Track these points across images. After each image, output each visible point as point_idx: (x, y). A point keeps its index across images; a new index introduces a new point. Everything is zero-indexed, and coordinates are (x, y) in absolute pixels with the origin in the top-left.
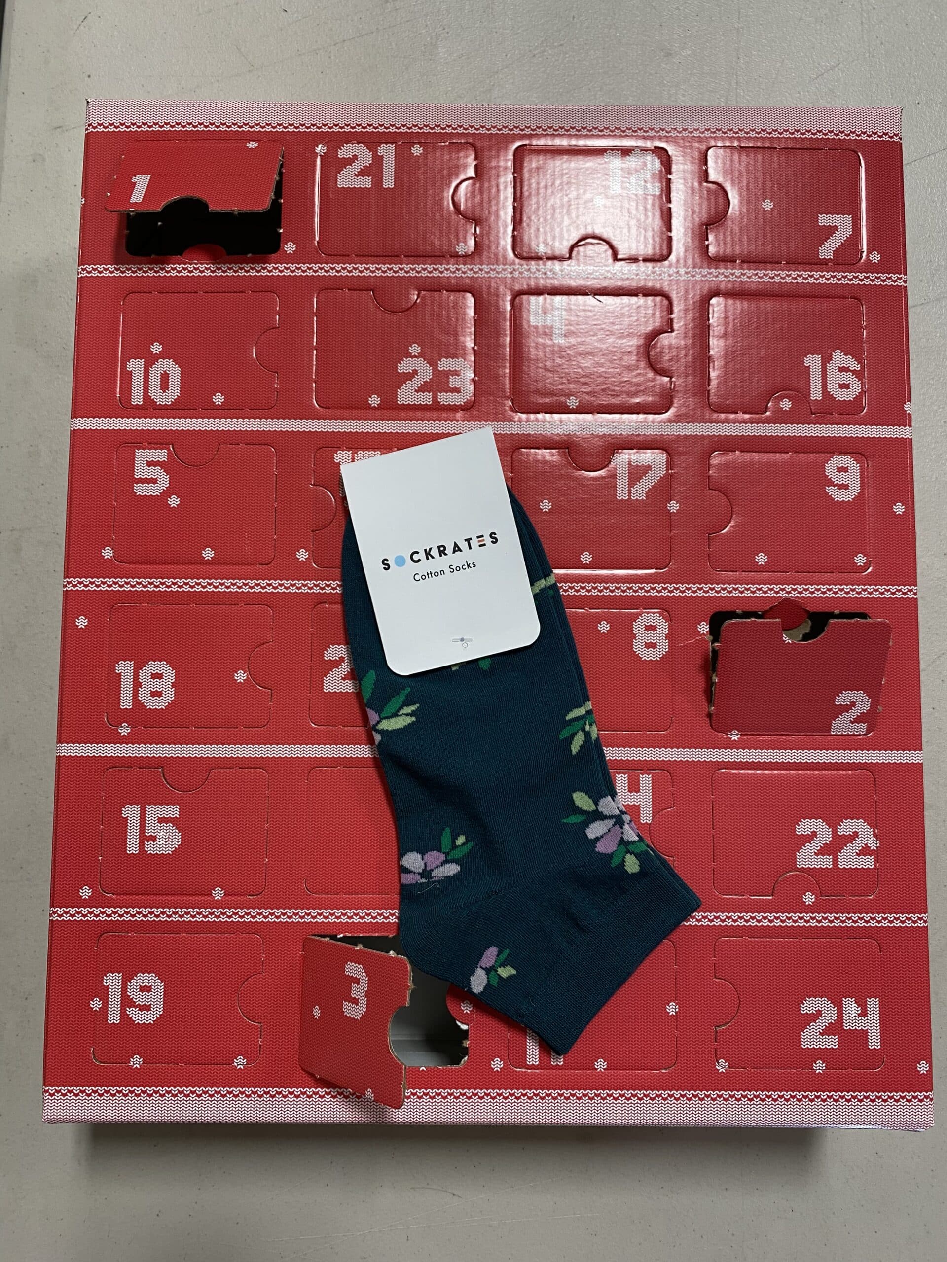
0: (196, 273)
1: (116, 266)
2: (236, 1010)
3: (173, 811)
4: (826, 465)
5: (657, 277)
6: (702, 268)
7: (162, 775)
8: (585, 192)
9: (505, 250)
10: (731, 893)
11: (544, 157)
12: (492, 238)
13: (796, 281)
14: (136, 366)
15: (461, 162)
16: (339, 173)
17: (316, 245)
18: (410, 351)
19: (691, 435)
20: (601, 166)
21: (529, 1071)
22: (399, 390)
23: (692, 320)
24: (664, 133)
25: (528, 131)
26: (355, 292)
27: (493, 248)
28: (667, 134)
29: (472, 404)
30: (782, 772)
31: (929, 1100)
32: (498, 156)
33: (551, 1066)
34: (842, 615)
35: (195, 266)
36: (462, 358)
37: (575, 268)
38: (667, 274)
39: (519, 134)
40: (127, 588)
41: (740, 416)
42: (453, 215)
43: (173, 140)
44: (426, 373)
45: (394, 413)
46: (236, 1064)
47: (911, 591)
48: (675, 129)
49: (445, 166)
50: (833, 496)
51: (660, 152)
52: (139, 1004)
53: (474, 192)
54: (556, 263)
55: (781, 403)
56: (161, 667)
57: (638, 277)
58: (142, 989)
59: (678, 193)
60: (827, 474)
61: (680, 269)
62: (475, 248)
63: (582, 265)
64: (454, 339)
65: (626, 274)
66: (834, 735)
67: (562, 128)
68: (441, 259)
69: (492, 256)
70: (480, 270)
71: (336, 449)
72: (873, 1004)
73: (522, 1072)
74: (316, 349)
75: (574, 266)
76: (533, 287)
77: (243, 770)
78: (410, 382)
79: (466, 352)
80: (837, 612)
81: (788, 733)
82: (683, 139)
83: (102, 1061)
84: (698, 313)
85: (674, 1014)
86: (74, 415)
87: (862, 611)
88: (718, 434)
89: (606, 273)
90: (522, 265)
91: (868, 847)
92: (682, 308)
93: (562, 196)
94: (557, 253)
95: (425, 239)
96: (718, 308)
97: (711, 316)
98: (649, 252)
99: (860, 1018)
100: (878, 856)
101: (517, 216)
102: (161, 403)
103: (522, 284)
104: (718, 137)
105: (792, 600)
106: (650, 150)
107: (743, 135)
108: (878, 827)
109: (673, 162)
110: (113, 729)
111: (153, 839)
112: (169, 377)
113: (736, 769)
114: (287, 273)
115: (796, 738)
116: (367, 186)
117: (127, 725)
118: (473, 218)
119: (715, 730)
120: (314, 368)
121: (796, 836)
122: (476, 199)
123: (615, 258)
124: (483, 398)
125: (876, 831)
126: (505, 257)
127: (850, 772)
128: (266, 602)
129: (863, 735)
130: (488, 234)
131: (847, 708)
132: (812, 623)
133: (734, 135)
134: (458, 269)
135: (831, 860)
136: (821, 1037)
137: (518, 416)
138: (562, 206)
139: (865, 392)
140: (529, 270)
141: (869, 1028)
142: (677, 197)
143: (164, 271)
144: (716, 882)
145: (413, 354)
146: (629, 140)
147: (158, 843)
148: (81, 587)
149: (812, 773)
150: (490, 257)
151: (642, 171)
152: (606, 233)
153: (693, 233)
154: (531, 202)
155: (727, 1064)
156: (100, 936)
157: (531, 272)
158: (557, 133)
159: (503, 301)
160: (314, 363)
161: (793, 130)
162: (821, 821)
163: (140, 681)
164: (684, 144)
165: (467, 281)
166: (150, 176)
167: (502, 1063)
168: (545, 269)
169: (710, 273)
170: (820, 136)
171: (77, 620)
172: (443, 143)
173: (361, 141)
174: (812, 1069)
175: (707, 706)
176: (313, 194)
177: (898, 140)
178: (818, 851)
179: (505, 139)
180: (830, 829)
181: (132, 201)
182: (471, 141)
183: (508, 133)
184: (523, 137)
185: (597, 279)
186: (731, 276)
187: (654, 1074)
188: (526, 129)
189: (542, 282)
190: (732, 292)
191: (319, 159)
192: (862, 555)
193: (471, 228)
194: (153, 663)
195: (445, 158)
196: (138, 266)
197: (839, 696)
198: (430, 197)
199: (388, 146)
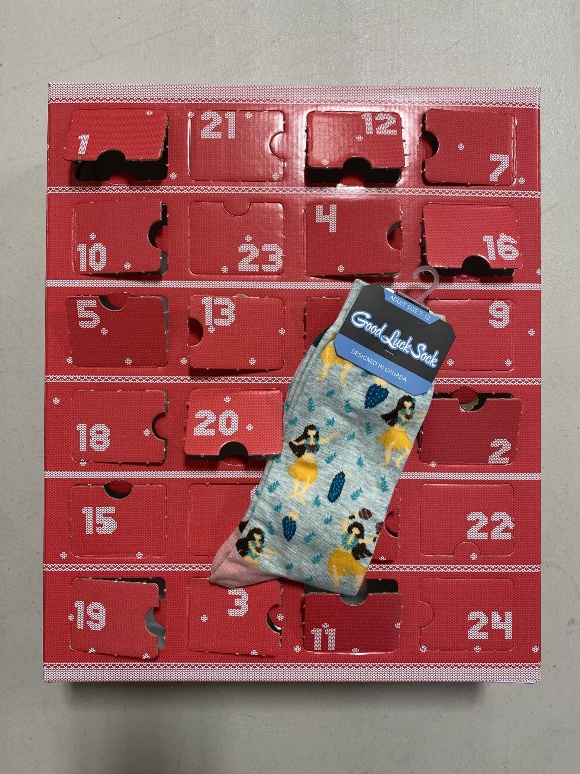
0: (117, 192)
3: (112, 510)
4: (490, 307)
5: (392, 194)
6: (419, 188)
9: (302, 177)
10: (430, 554)
14: (82, 248)
15: (275, 122)
16: (202, 130)
17: (189, 174)
18: (246, 239)
21: (316, 653)
22: (239, 263)
24: (397, 104)
25: (315, 103)
26: (213, 203)
27: (295, 176)
28: (399, 105)
29: (282, 271)
30: (460, 485)
31: (538, 667)
32: (298, 118)
34: (497, 396)
35: (117, 187)
36: (276, 243)
38: (398, 192)
39: (310, 104)
40: (82, 381)
42: (271, 155)
43: (102, 109)
44: (255, 253)
45: (237, 276)
47: (537, 381)
48: (404, 101)
49: (266, 125)
50: (493, 325)
52: (93, 619)
53: (283, 140)
56: (102, 427)
57: (381, 194)
58: (94, 611)
60: (490, 312)
61: (406, 189)
62: (284, 176)
64: (271, 232)
65: (374, 192)
66: (490, 464)
67: (336, 101)
68: (264, 183)
69: (294, 181)
70: (287, 189)
71: (202, 297)
72: (509, 615)
73: (312, 653)
74: (190, 238)
75: (343, 187)
76: (318, 199)
77: (152, 485)
78: (246, 258)
79: (279, 240)
80: (493, 393)
81: (464, 463)
82: (409, 108)
83: (76, 648)
86: (48, 278)
87: (508, 393)
89: (362, 191)
91: (508, 527)
92: (407, 212)
95: (254, 170)
99: (501, 623)
100: (514, 533)
102: (96, 270)
103: (312, 198)
105: (468, 387)
107: (445, 105)
108: (514, 516)
109: (403, 122)
110: (77, 463)
111: (101, 525)
112: (100, 254)
113: (434, 484)
114: (172, 191)
115: (469, 466)
116: (219, 138)
117: (84, 460)
118: (283, 157)
119: (422, 462)
120: (189, 250)
121: (467, 521)
122: (284, 146)
124: (289, 268)
125: (513, 519)
126: (301, 182)
127: (499, 485)
128: (163, 389)
129: (507, 464)
130: (292, 167)
131: (497, 449)
132: (479, 399)
133: (439, 105)
134: (274, 189)
135: (487, 535)
136: (479, 633)
137: (309, 279)
139: (521, 256)
140: (316, 189)
141: (506, 628)
143: (98, 190)
144: (421, 547)
145: (247, 241)
146: (376, 108)
147: (104, 528)
148: (55, 381)
149: (477, 485)
150: (292, 182)
153: (414, 166)
155: (426, 648)
156: (73, 580)
157: (317, 191)
158: (333, 104)
159: (300, 208)
160: (189, 247)
161: (475, 102)
162: (482, 513)
163: (90, 435)
164: (409, 110)
165: (279, 196)
166: (89, 135)
167: (300, 648)
168: (325, 189)
169: (424, 191)
170: (491, 105)
171: (53, 400)
172: (265, 110)
173: (215, 109)
174: (474, 650)
175: (418, 447)
176: (187, 143)
177: (538, 108)
178: (479, 530)
179: (302, 108)
180: (487, 518)
181: (79, 154)
182: (281, 108)
183: (303, 104)
184: (312, 106)
185: (356, 195)
186: (436, 193)
187: (385, 654)
188: (314, 102)
189: (323, 197)
190: (437, 203)
191: (189, 121)
192: (509, 360)
193: (281, 164)
194: (97, 425)
195: (266, 120)
196: (83, 187)
197: (493, 442)
198: (257, 144)
199: (231, 112)
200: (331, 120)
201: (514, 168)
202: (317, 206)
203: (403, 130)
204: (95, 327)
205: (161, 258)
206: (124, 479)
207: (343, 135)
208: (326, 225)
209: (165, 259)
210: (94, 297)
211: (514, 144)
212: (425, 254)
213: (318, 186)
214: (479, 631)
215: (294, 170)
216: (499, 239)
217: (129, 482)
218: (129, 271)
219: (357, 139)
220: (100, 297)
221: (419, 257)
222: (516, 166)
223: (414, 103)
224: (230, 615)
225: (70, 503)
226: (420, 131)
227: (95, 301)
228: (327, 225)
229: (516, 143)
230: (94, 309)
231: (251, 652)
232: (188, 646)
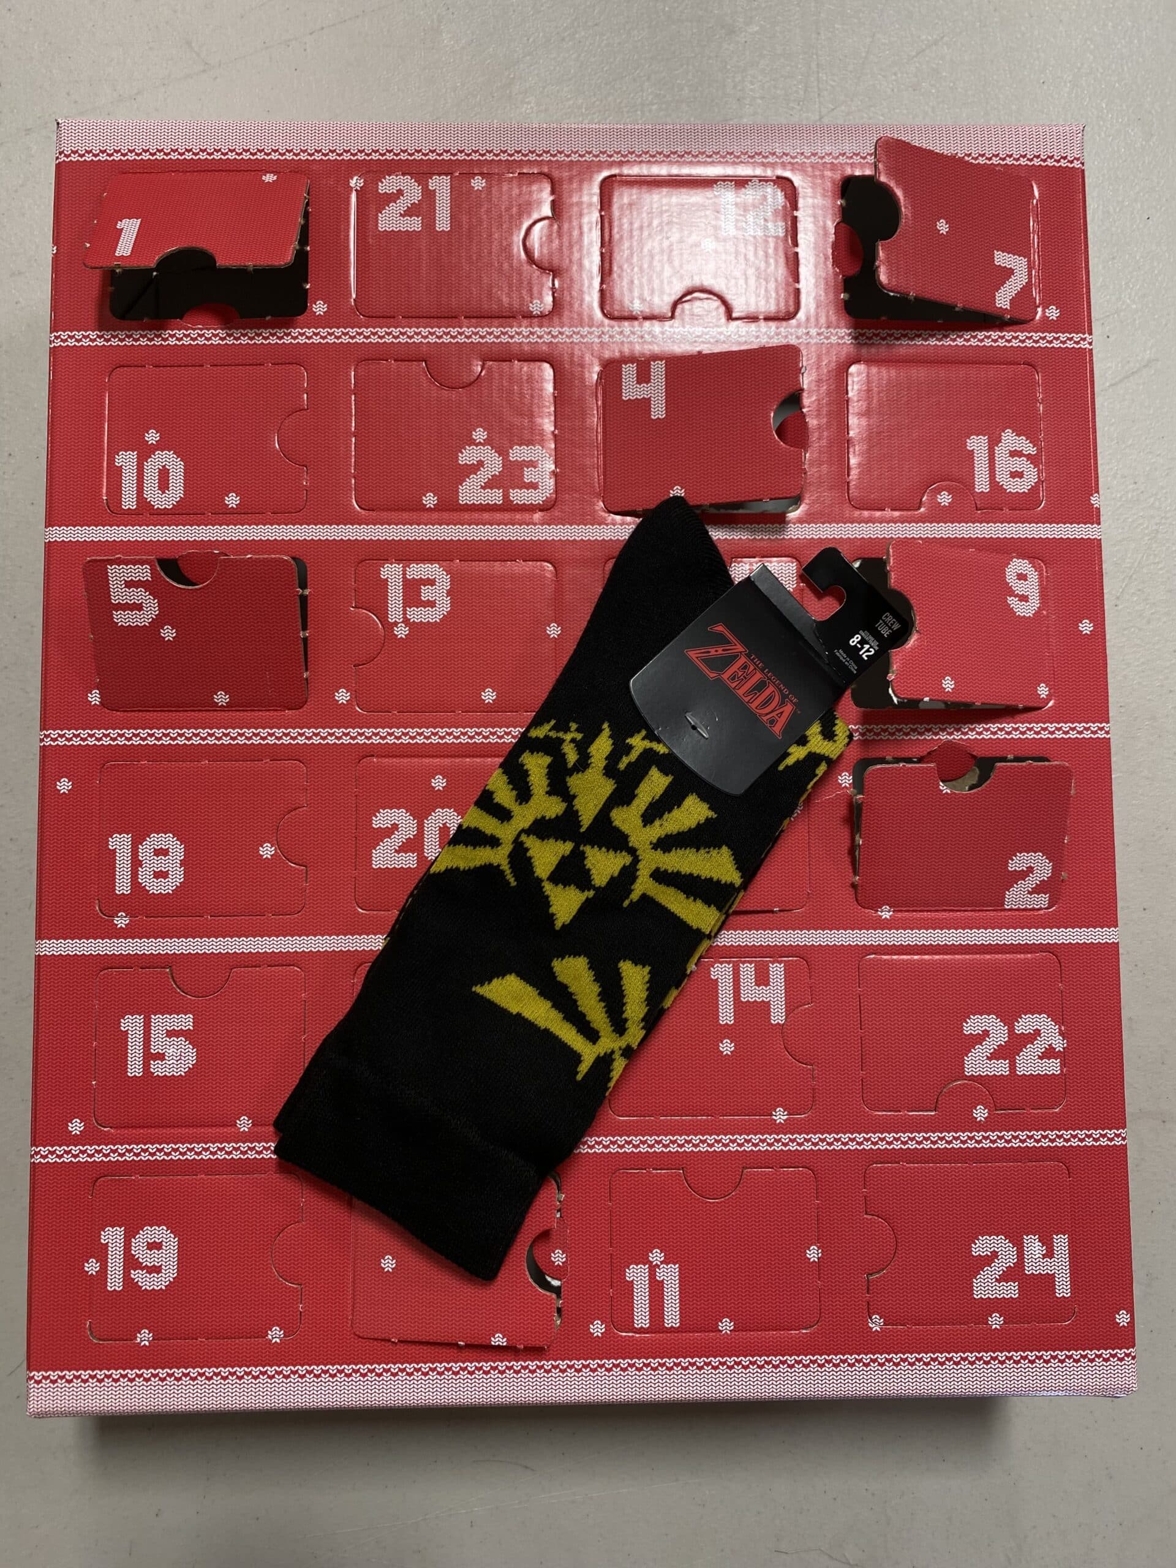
0: (201, 341)
2: (269, 1269)
3: (186, 1021)
4: (1006, 570)
5: (783, 341)
6: (839, 328)
7: (170, 976)
8: (690, 234)
9: (591, 308)
10: (884, 1109)
11: (639, 191)
12: (574, 294)
13: (955, 343)
14: (126, 460)
15: (535, 196)
16: (381, 213)
17: (353, 304)
18: (474, 437)
19: (827, 538)
20: (710, 201)
21: (637, 1335)
22: (460, 487)
23: (827, 394)
24: (788, 160)
25: (617, 158)
26: (403, 363)
27: (576, 305)
28: (792, 161)
29: (552, 503)
30: (945, 957)
31: (1130, 1358)
32: (581, 190)
33: (665, 1329)
35: (199, 332)
36: (540, 445)
37: (679, 330)
38: (794, 336)
39: (606, 161)
40: (121, 741)
41: (888, 513)
42: (525, 265)
43: (168, 172)
44: (494, 465)
45: (455, 515)
46: (270, 1337)
47: (1102, 729)
48: (802, 154)
49: (514, 202)
50: (1015, 609)
51: (785, 184)
52: (146, 1265)
53: (551, 235)
54: (656, 323)
55: (939, 496)
56: (166, 840)
58: (150, 1246)
59: (806, 234)
60: (1007, 580)
61: (811, 330)
62: (554, 306)
63: (688, 326)
64: (529, 422)
65: (743, 336)
66: (1009, 910)
67: (660, 153)
68: (511, 320)
69: (576, 317)
70: (560, 333)
71: (382, 562)
72: (1061, 1242)
73: (628, 1336)
74: (355, 436)
75: (678, 327)
76: (626, 354)
77: (273, 969)
78: (475, 476)
79: (544, 437)
80: (1008, 755)
81: (952, 908)
82: (812, 167)
83: (101, 1338)
84: (834, 386)
85: (816, 1260)
86: (49, 523)
87: (1041, 755)
88: (861, 536)
89: (718, 336)
90: (612, 327)
91: (1053, 1048)
92: (813, 378)
93: (662, 239)
94: (656, 311)
95: (490, 294)
96: (860, 378)
97: (850, 388)
98: (772, 308)
99: (1045, 1260)
100: (1065, 1060)
101: (605, 265)
102: (160, 507)
103: (614, 351)
104: (855, 164)
105: (955, 743)
106: (771, 181)
108: (1065, 1023)
109: (800, 195)
110: (107, 920)
111: (161, 1057)
112: (169, 473)
113: (888, 954)
114: (316, 340)
115: (962, 914)
116: (416, 229)
117: (124, 914)
118: (550, 268)
119: (864, 908)
120: (353, 460)
121: (963, 1036)
122: (554, 244)
123: (730, 317)
124: (567, 495)
125: (1063, 1028)
126: (591, 318)
127: (1029, 955)
128: (297, 757)
129: (1045, 909)
130: (570, 288)
131: (1023, 875)
132: (980, 770)
134: (532, 333)
135: (1007, 1065)
136: (997, 1284)
137: (610, 518)
138: (662, 251)
139: (1043, 482)
140: (622, 332)
141: (1057, 1272)
142: (805, 239)
143: (160, 339)
144: (865, 1095)
145: (478, 441)
146: (745, 168)
147: (167, 1062)
148: (61, 742)
149: (982, 957)
150: (572, 318)
151: (761, 207)
152: (719, 285)
153: (827, 283)
154: (622, 248)
155: (882, 1320)
156: (96, 1181)
157: (624, 336)
158: (655, 159)
159: (589, 372)
160: (353, 453)
162: (994, 1017)
163: (140, 858)
164: (813, 172)
165: (544, 348)
166: (140, 219)
167: (604, 1326)
168: (641, 332)
169: (849, 335)
170: (982, 161)
171: (58, 783)
172: (511, 173)
173: (407, 172)
174: (987, 1323)
175: (851, 875)
176: (348, 240)
177: (1080, 165)
178: (990, 1054)
179: (589, 168)
180: (1006, 1027)
181: (116, 254)
182: (546, 170)
183: (593, 160)
184: (611, 165)
185: (707, 343)
186: (874, 338)
187: (793, 1335)
188: (615, 155)
189: (637, 348)
191: (354, 195)
192: (1045, 685)
193: (547, 281)
194: (156, 835)
195: (514, 192)
196: (127, 333)
197: (1013, 860)
198: (497, 241)
199: (441, 177)
201: (1036, 286)
202: (623, 366)
204: (149, 623)
208: (644, 404)
210: (146, 559)
211: (1034, 238)
216: (1000, 446)
220: (159, 560)
222: (1039, 284)
226: (837, 213)
227: (149, 568)
228: (646, 403)
229: (1038, 238)
230: (146, 585)
231: (492, 1339)
232: (352, 1326)
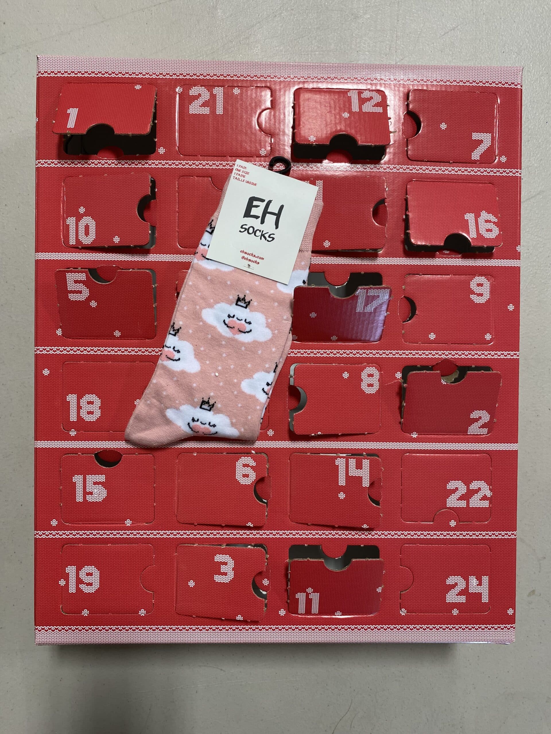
0: (106, 166)
1: (58, 161)
2: (139, 585)
3: (102, 478)
4: (471, 282)
5: (377, 170)
6: (404, 165)
7: (95, 458)
9: (288, 153)
10: (410, 521)
13: (457, 173)
14: (71, 221)
15: (263, 98)
16: (190, 105)
17: (177, 149)
19: (394, 264)
21: (300, 616)
23: (397, 196)
24: (383, 82)
25: (302, 80)
26: (201, 178)
27: (282, 152)
28: (384, 82)
30: (440, 455)
31: (513, 628)
32: (285, 95)
34: (478, 368)
35: (105, 161)
37: (329, 164)
38: (383, 169)
39: (297, 81)
40: (72, 352)
42: (258, 131)
43: (90, 82)
46: (140, 614)
47: (515, 354)
48: (390, 79)
49: (253, 101)
50: (474, 300)
52: (86, 582)
53: (270, 117)
56: (93, 397)
57: (366, 170)
58: (88, 574)
60: (471, 287)
61: (391, 166)
62: (271, 152)
65: (359, 168)
66: (469, 435)
68: (251, 158)
72: (485, 579)
73: (296, 616)
74: (178, 213)
76: (304, 175)
77: (141, 455)
80: (473, 366)
81: (444, 434)
82: (394, 86)
83: (67, 613)
84: (401, 192)
86: (37, 251)
87: (487, 366)
88: (410, 264)
89: (347, 168)
91: (486, 496)
95: (241, 146)
99: (478, 587)
100: (491, 501)
102: (85, 243)
103: (298, 174)
104: (414, 84)
105: (449, 360)
107: (429, 84)
108: (492, 485)
109: (388, 100)
110: (67, 433)
111: (91, 493)
112: (89, 227)
113: (415, 453)
114: (160, 166)
115: (449, 436)
116: (207, 113)
117: (74, 430)
118: (270, 133)
119: (404, 432)
121: (447, 490)
122: (272, 122)
125: (491, 487)
127: (478, 455)
128: (152, 361)
129: (486, 434)
130: (279, 143)
131: (477, 420)
132: (459, 371)
133: (424, 83)
135: (466, 503)
136: (457, 596)
139: (501, 234)
140: (303, 165)
141: (483, 592)
143: (87, 164)
144: (402, 515)
146: (362, 86)
147: (94, 496)
148: (45, 352)
149: (457, 455)
153: (399, 143)
155: (406, 611)
156: (63, 546)
157: (304, 167)
158: (320, 81)
160: (177, 221)
161: (459, 81)
162: (461, 482)
163: (81, 405)
164: (395, 88)
166: (78, 109)
167: (285, 611)
168: (312, 165)
169: (408, 168)
170: (474, 84)
171: (43, 371)
172: (252, 86)
173: (203, 85)
174: (451, 613)
175: (400, 418)
176: (175, 117)
177: (520, 87)
178: (458, 498)
179: (289, 84)
180: (466, 486)
181: (68, 127)
182: (268, 85)
183: (291, 81)
184: (299, 83)
185: (342, 171)
186: (420, 170)
187: (367, 617)
188: (301, 78)
189: (310, 173)
190: (420, 180)
191: (178, 96)
192: (489, 334)
193: (268, 140)
194: (88, 395)
195: (253, 96)
196: (72, 161)
197: (472, 413)
198: (244, 120)
199: (219, 88)
200: (317, 97)
201: (496, 146)
203: (388, 107)
204: (85, 299)
205: (150, 232)
206: (113, 448)
207: (330, 112)
209: (153, 233)
210: (83, 270)
211: (496, 123)
212: (408, 231)
213: (305, 162)
214: (457, 595)
215: (281, 146)
216: (480, 217)
217: (118, 451)
218: (118, 245)
219: (343, 116)
220: (89, 269)
221: (403, 233)
222: (498, 145)
223: (400, 81)
224: (216, 581)
225: (61, 471)
226: (405, 109)
227: (85, 274)
229: (499, 121)
230: (84, 282)
231: (237, 617)
232: (175, 610)
